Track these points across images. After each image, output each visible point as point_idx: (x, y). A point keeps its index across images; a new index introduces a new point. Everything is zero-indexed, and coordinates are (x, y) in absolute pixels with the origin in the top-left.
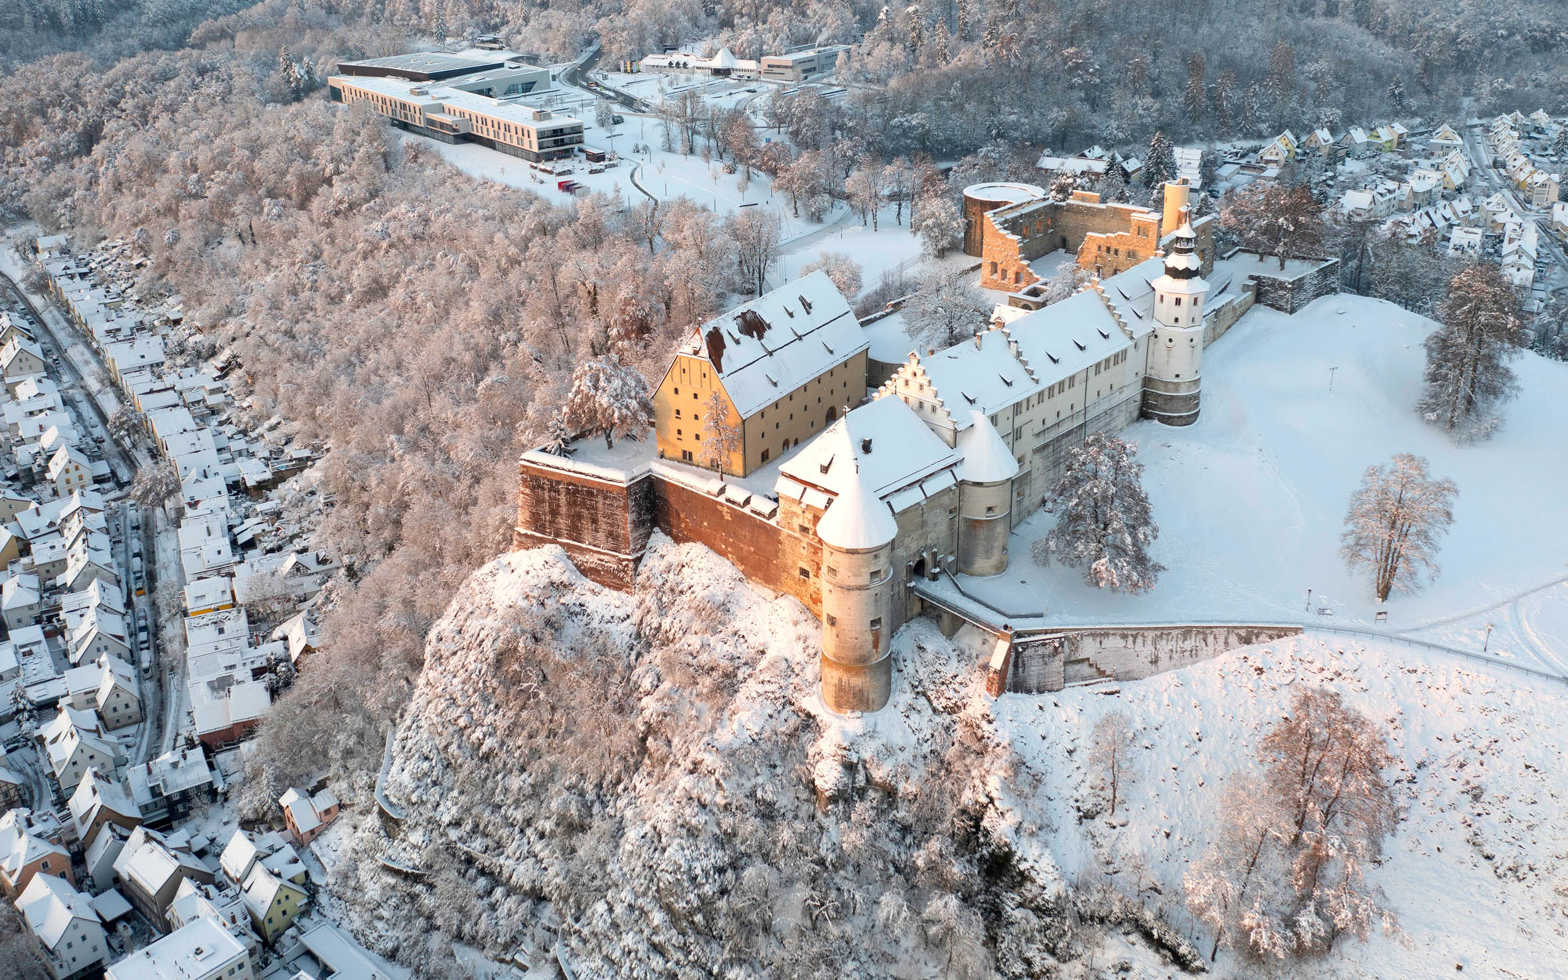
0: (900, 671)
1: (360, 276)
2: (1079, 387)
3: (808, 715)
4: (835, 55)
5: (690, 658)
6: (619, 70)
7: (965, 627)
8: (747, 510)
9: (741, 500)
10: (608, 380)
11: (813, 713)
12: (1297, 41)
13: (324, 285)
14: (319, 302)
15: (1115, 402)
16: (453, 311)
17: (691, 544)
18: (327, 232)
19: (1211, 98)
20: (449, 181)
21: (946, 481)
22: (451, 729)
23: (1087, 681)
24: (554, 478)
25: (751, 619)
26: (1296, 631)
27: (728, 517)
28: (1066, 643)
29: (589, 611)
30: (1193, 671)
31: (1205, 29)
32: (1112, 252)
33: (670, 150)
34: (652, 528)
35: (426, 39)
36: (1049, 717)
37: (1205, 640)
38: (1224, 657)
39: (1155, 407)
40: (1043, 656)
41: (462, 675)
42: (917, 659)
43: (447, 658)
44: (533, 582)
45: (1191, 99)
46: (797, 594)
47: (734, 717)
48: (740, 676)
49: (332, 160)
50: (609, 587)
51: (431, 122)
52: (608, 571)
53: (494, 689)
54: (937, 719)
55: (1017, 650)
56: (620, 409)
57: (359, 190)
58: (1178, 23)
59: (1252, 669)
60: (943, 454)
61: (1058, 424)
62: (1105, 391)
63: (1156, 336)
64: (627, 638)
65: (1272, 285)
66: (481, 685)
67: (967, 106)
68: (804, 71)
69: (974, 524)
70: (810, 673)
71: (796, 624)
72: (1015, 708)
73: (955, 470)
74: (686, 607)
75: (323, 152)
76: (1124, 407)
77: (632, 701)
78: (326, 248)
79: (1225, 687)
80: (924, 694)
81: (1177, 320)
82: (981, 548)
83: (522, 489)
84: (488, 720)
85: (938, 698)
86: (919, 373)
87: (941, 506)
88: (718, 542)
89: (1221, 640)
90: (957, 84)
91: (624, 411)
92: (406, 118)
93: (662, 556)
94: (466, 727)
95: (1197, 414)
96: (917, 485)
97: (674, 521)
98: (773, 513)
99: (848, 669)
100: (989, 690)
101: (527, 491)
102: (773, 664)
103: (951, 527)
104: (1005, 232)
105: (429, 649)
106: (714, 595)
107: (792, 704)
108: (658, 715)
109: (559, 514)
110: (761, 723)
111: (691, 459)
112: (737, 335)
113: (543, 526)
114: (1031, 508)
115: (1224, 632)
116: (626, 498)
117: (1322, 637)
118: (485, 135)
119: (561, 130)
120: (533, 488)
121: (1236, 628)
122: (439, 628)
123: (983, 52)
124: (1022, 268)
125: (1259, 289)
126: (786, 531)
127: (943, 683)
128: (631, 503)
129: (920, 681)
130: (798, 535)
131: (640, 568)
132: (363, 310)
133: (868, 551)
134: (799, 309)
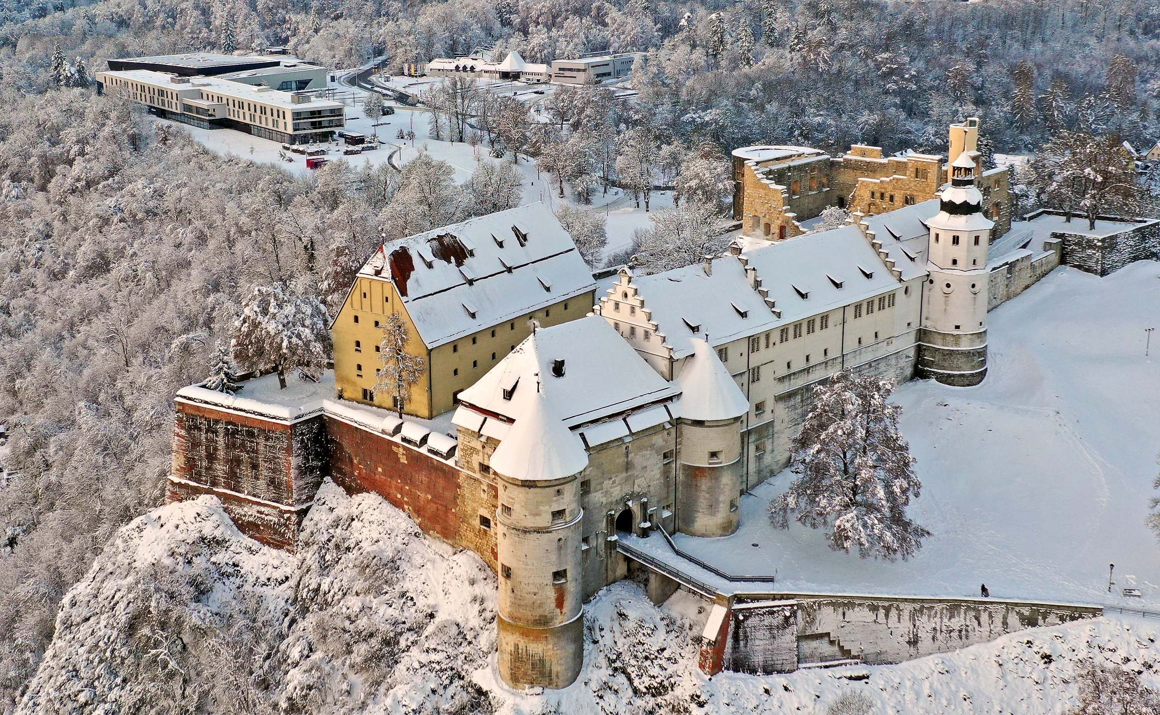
0: (595, 642)
1: (85, 253)
2: (833, 331)
3: (480, 692)
4: (631, 61)
5: (347, 623)
6: (403, 74)
7: (680, 593)
8: (423, 450)
9: (417, 438)
10: (280, 306)
11: (485, 689)
12: (1139, 60)
13: (48, 260)
14: (40, 278)
15: (881, 354)
16: (174, 282)
17: (365, 494)
18: (60, 209)
19: (1040, 109)
20: (194, 160)
21: (657, 416)
22: (70, 706)
23: (827, 662)
24: (212, 417)
25: (423, 578)
26: (1095, 612)
27: (403, 460)
28: (799, 613)
29: (243, 572)
30: (962, 657)
31: (1038, 47)
32: (887, 199)
33: (438, 137)
34: (322, 477)
35: (215, 51)
36: (776, 703)
37: (977, 618)
38: (1003, 640)
39: (931, 364)
40: (770, 628)
41: (90, 642)
42: (617, 628)
43: (78, 624)
44: (181, 537)
45: (1018, 108)
46: (478, 549)
47: (391, 691)
48: (403, 644)
49: (78, 142)
50: (269, 544)
51: (188, 108)
52: (268, 526)
53: (123, 659)
54: (639, 702)
55: (737, 618)
56: (290, 337)
57: (98, 168)
58: (1008, 42)
59: (1038, 657)
60: (657, 387)
61: (807, 370)
62: (868, 339)
63: (931, 282)
64: (283, 603)
65: (1078, 244)
66: (108, 654)
67: (768, 106)
68: (598, 75)
69: (694, 472)
70: (484, 641)
71: (472, 582)
72: (733, 689)
73: (670, 405)
74: (351, 565)
75: (70, 135)
76: (893, 362)
77: (278, 675)
78: (57, 224)
79: (1003, 676)
80: (624, 672)
81: (955, 262)
82: (703, 502)
83: (177, 430)
84: (112, 696)
85: (640, 676)
86: (630, 292)
87: (652, 446)
88: (393, 491)
89: (998, 620)
90: (758, 85)
91: (294, 340)
92: (163, 105)
93: (331, 510)
94: (86, 704)
95: (983, 374)
96: (621, 418)
97: (346, 468)
98: (451, 452)
99: (525, 633)
100: (702, 666)
101: (183, 433)
102: (442, 629)
103: (666, 473)
104: (768, 182)
105: (60, 615)
106: (382, 551)
107: (461, 678)
108: (302, 689)
109: (216, 459)
110: (420, 698)
111: (372, 399)
112: (429, 257)
113: (199, 474)
114: (774, 467)
115: (1002, 609)
116: (290, 438)
117: (1127, 621)
118: (241, 120)
119: (319, 112)
120: (189, 429)
121: (1016, 604)
122: (75, 592)
123: (789, 56)
124: (787, 221)
125: (1063, 249)
126: (465, 472)
127: (646, 658)
128: (296, 445)
129: (619, 655)
130: (477, 475)
131: (305, 522)
132: (83, 285)
133: (548, 484)
134: (511, 241)
